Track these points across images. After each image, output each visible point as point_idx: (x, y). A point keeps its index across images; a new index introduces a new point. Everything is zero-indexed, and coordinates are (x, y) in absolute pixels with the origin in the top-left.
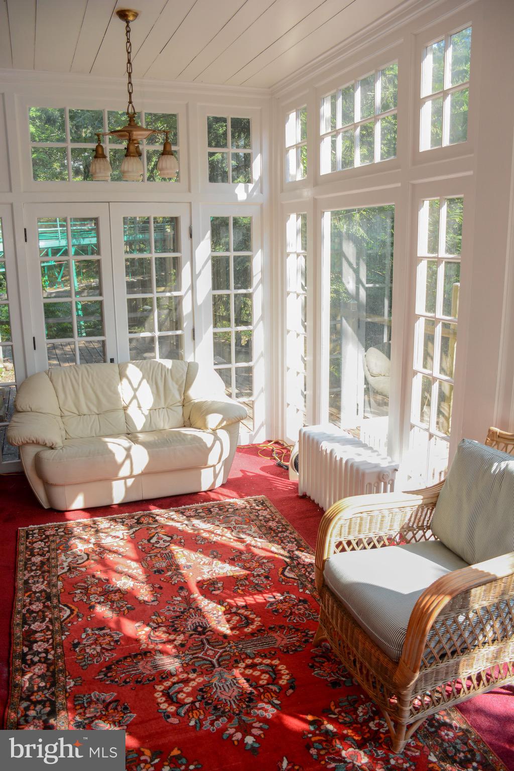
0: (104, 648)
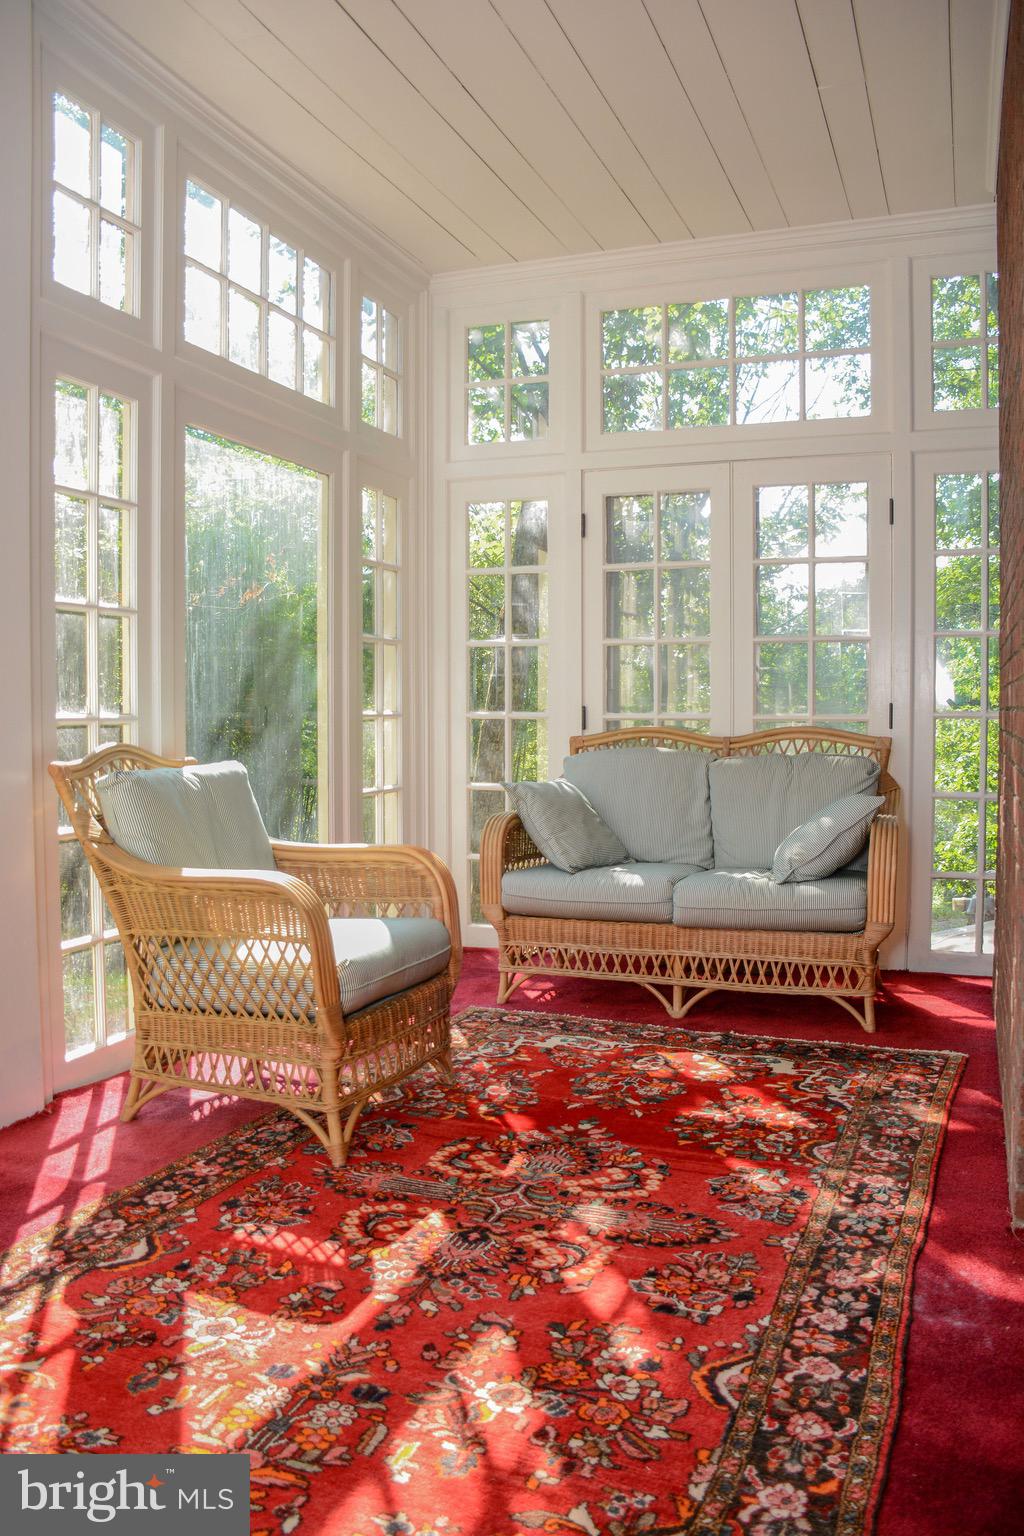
0: (690, 1270)
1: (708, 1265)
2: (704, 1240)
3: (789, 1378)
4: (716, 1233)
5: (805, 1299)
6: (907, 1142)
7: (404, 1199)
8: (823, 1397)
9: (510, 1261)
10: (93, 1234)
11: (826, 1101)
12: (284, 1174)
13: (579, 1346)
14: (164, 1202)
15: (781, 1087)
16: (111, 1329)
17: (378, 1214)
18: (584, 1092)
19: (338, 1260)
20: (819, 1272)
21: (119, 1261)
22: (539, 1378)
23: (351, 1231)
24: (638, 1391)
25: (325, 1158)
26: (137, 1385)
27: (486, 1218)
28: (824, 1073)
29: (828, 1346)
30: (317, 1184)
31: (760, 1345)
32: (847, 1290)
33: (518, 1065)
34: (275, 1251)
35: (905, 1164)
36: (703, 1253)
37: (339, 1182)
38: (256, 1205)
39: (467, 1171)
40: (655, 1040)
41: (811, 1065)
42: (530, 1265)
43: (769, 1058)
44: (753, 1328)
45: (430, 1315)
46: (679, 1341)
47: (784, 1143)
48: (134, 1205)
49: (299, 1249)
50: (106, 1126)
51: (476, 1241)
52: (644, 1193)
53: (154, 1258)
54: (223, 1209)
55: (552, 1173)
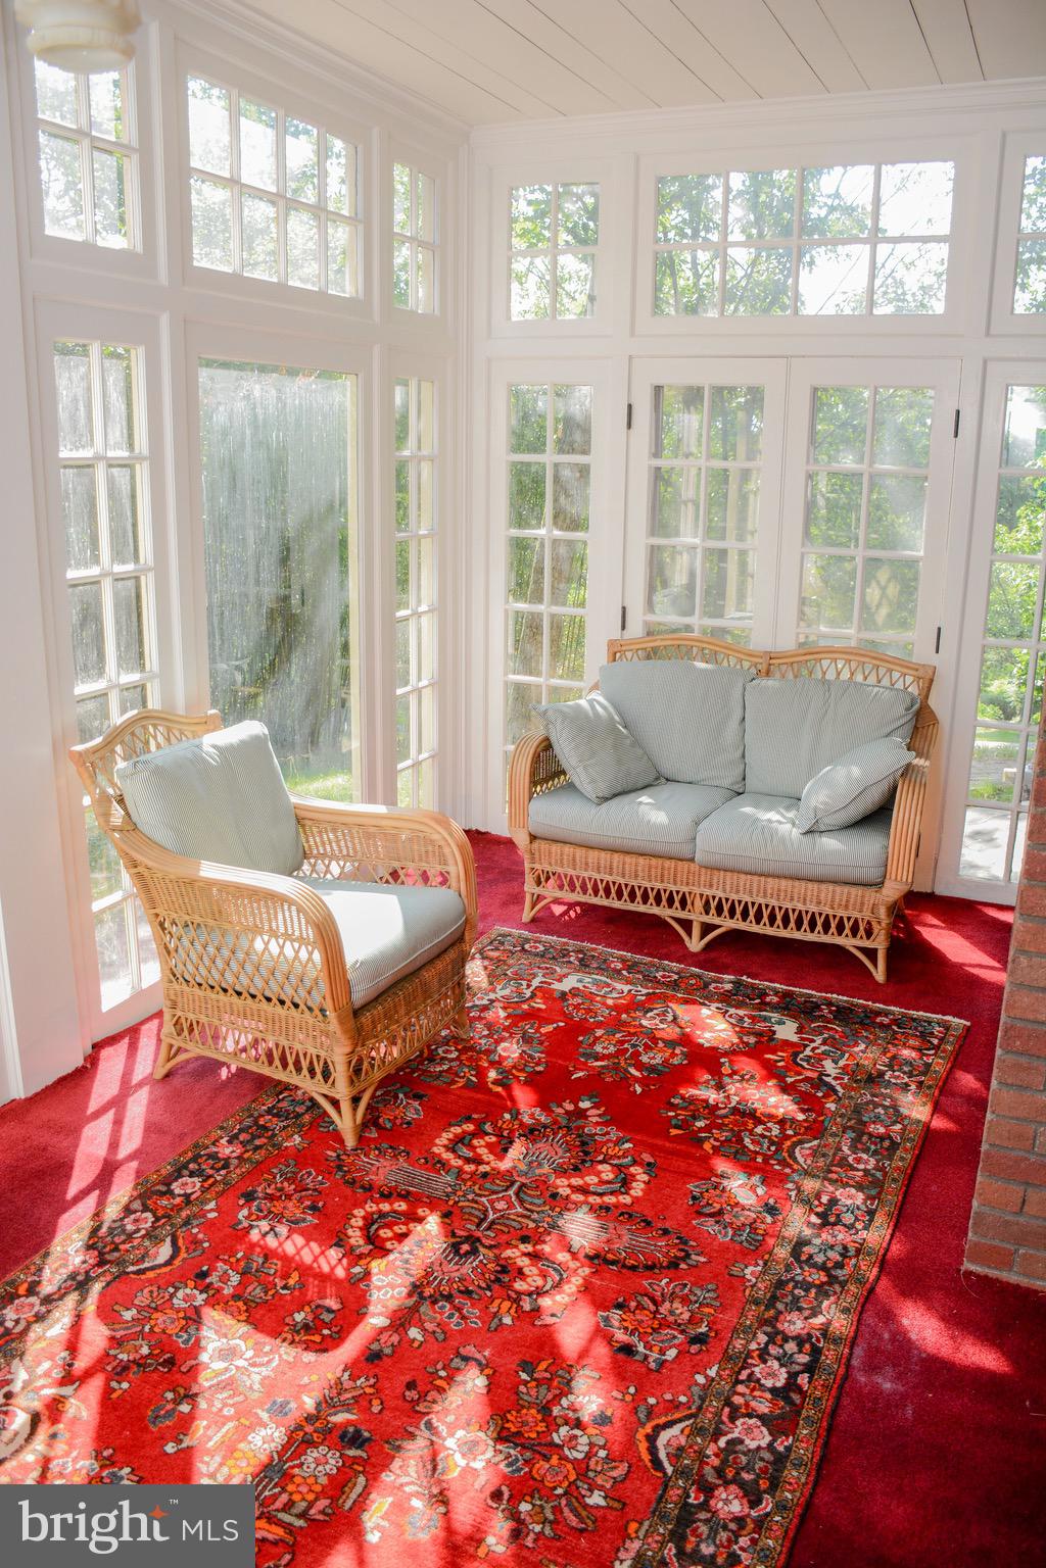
0: (655, 1302)
1: (673, 1297)
2: (674, 1265)
3: (722, 1443)
4: (688, 1256)
5: (753, 1346)
6: (887, 1143)
7: (404, 1196)
8: (748, 1468)
9: (493, 1282)
10: (124, 1231)
11: (819, 1082)
12: (302, 1158)
13: (543, 1390)
14: (189, 1191)
15: (778, 1058)
16: (137, 1349)
17: (382, 1215)
18: (588, 1056)
19: (340, 1272)
20: (772, 1312)
21: (146, 1265)
22: (503, 1428)
23: (355, 1237)
24: (587, 1448)
25: (338, 1137)
26: (157, 1417)
27: (478, 1225)
28: (824, 1043)
29: (763, 1408)
30: (328, 1173)
31: (703, 1400)
32: (793, 1338)
33: (532, 1015)
34: (285, 1258)
35: (879, 1175)
36: (671, 1281)
37: (349, 1171)
38: (271, 1198)
39: (468, 1161)
40: (668, 985)
41: (814, 1030)
42: (510, 1287)
43: (775, 1016)
44: (700, 1379)
45: (416, 1345)
46: (632, 1390)
47: (770, 1138)
48: (162, 1194)
49: (307, 1257)
50: (140, 1085)
51: (467, 1253)
52: (627, 1200)
53: (177, 1262)
54: (241, 1202)
55: (546, 1169)
